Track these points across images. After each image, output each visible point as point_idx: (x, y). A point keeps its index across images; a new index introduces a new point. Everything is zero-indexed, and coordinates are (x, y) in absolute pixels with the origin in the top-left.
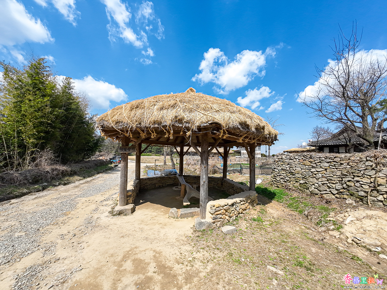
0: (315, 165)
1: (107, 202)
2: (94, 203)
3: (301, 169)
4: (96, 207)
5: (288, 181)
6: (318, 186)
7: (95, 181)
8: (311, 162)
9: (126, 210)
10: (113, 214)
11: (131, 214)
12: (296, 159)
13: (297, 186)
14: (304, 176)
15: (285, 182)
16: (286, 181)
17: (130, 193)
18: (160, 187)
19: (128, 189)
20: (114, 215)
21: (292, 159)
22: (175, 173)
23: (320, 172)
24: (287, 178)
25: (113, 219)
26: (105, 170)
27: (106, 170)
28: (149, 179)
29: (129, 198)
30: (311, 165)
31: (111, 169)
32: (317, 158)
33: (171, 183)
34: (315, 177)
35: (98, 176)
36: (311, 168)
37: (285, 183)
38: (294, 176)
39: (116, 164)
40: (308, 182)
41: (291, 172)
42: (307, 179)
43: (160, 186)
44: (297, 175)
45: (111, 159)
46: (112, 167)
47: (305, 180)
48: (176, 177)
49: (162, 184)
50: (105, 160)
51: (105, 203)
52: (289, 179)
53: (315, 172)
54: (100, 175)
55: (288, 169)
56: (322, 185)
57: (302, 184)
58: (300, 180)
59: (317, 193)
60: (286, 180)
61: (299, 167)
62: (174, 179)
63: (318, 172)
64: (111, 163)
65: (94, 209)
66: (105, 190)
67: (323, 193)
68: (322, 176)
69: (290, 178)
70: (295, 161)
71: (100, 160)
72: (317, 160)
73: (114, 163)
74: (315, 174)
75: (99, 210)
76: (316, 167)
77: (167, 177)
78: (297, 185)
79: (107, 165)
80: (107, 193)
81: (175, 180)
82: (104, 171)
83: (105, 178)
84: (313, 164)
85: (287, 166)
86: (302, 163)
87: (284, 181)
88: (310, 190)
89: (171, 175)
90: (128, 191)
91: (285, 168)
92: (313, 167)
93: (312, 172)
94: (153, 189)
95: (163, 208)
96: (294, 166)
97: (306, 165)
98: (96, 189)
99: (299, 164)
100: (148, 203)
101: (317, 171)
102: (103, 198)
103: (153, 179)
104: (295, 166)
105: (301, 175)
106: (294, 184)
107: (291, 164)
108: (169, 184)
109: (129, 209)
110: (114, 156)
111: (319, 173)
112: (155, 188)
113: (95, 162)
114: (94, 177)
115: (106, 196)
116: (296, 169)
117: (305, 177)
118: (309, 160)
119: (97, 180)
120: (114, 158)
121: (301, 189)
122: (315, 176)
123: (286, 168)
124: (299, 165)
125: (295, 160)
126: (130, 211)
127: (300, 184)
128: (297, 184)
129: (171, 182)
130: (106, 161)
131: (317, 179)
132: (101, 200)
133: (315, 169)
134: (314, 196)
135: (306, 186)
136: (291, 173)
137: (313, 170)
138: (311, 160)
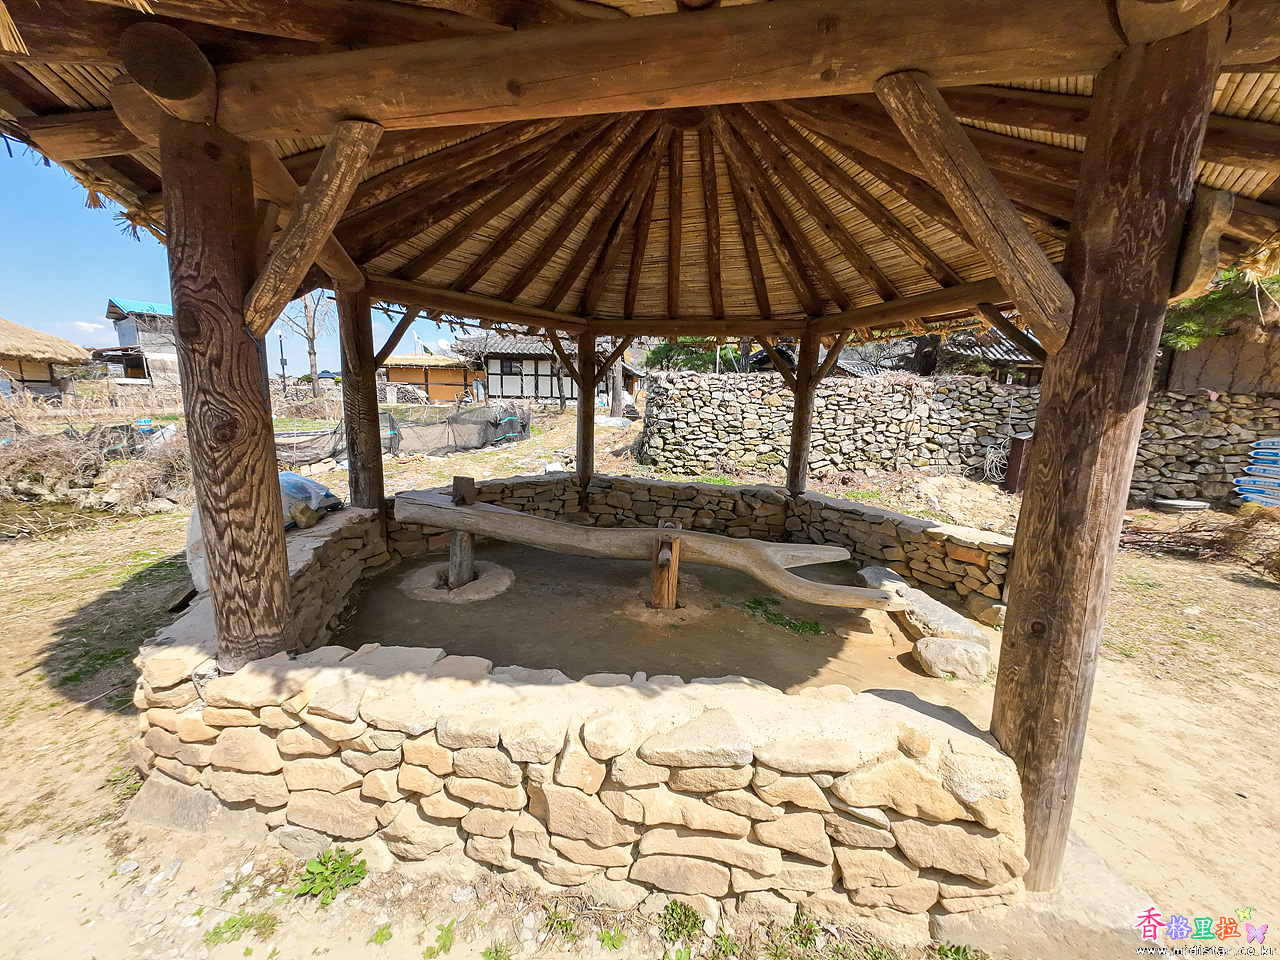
5: (723, 453)
8: (785, 398)
12: (742, 390)
14: (766, 433)
15: (715, 455)
21: (730, 391)
24: (719, 445)
30: (784, 406)
36: (785, 413)
38: (739, 437)
41: (730, 426)
42: (777, 439)
44: (747, 433)
47: (771, 442)
55: (721, 418)
57: (764, 453)
58: (756, 446)
60: (717, 449)
61: (752, 411)
70: (740, 396)
78: (752, 459)
81: (364, 546)
84: (788, 403)
85: (718, 412)
86: (760, 401)
87: (709, 455)
91: (713, 417)
92: (789, 409)
93: (788, 422)
96: (739, 409)
97: (772, 406)
99: (754, 403)
104: (742, 410)
105: (757, 432)
106: (741, 457)
107: (730, 404)
108: (347, 583)
116: (743, 418)
117: (770, 435)
118: (781, 393)
123: (716, 416)
124: (752, 406)
125: (740, 393)
127: (761, 454)
129: (351, 567)
136: (731, 430)
137: (790, 417)
138: (785, 392)
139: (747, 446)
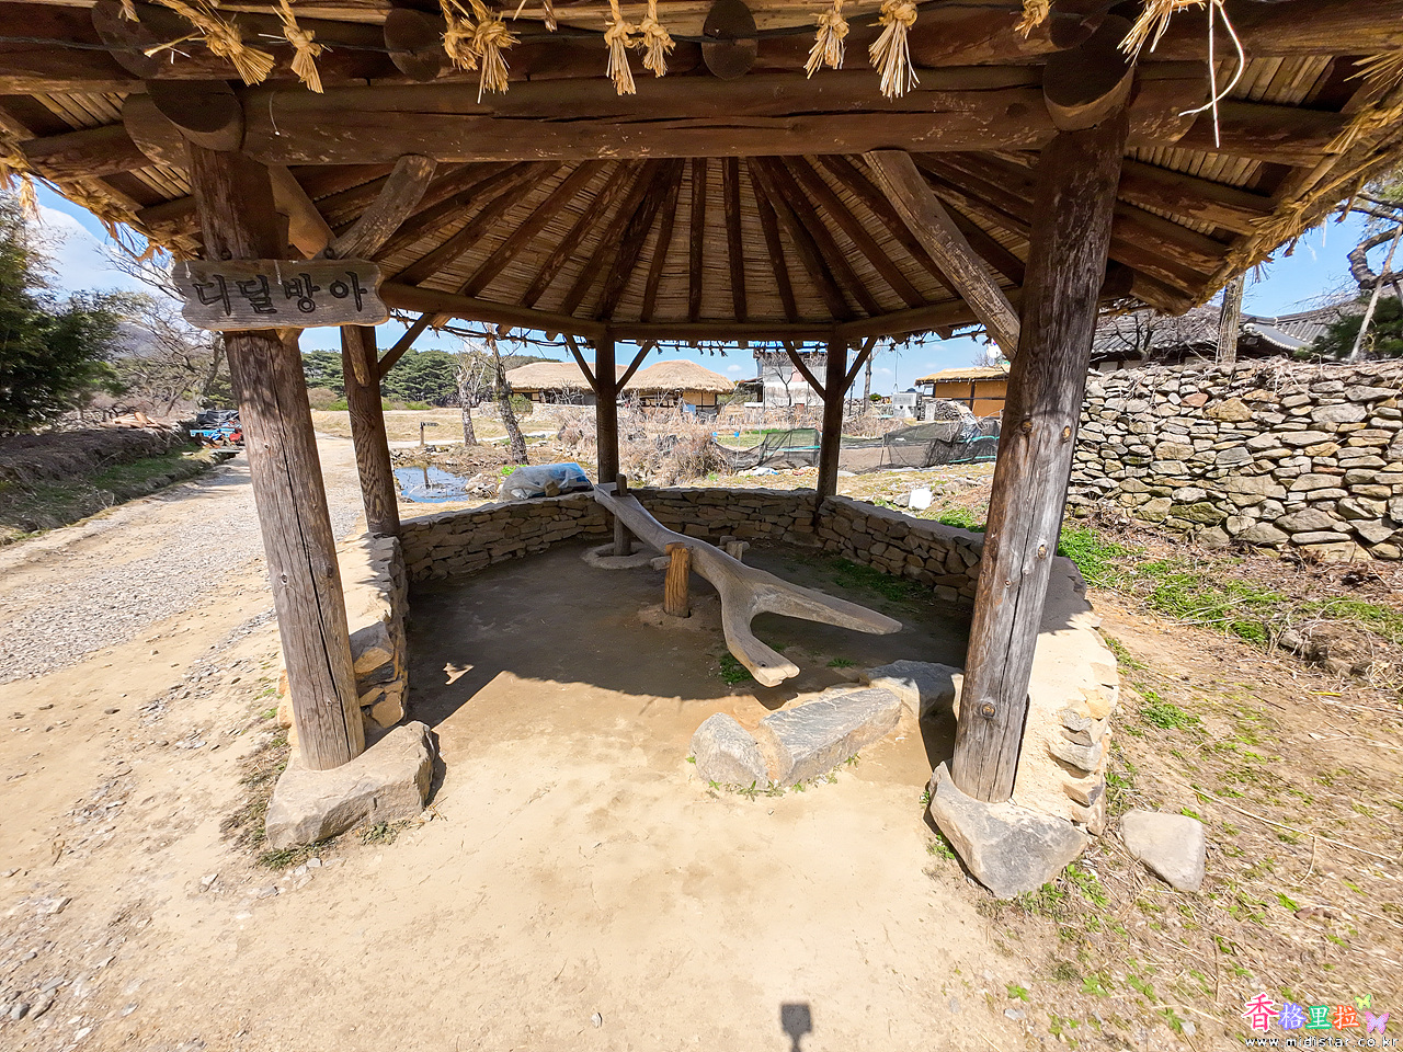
0: (1277, 418)
1: (202, 710)
2: (91, 731)
3: (1192, 439)
4: (110, 770)
5: (1109, 494)
6: (1283, 510)
7: (103, 548)
8: (1259, 404)
9: (376, 797)
10: (267, 846)
11: (426, 815)
12: (1165, 394)
13: (1158, 514)
14: (1201, 467)
15: (1095, 496)
16: (1099, 491)
17: (378, 657)
18: (515, 561)
19: (354, 626)
20: (281, 860)
21: (1141, 396)
22: (579, 479)
23: (1303, 447)
24: (1104, 482)
25: (280, 907)
26: (162, 478)
27: (173, 479)
28: (450, 522)
29: (375, 692)
30: (1253, 420)
31: (200, 472)
32: (1299, 382)
33: (568, 534)
34: (1271, 472)
35: (122, 513)
36: (1250, 433)
37: (1093, 503)
38: (1143, 472)
39: (225, 450)
40: (1227, 493)
41: (1130, 453)
42: (1223, 480)
43: (514, 553)
44: (1162, 467)
45: (187, 426)
46: (207, 465)
47: (1208, 484)
48: (588, 503)
49: (522, 545)
50: (151, 431)
51: (182, 717)
52: (1116, 484)
53: (1274, 447)
54: (137, 507)
55: (1115, 440)
56: (1304, 505)
57: (1188, 503)
58: (1174, 488)
59: (1271, 540)
60: (1100, 487)
61: (1178, 429)
62: (579, 514)
63: (1294, 447)
64: (197, 443)
65: (89, 791)
66: (177, 604)
67: (1306, 541)
68: (1314, 465)
69: (1119, 479)
70: (1159, 404)
71: (122, 430)
72: (1298, 393)
73: (211, 442)
74: (1275, 461)
75: (135, 802)
76: (1284, 426)
77: (542, 506)
78: (1161, 509)
79: (174, 456)
80: (195, 624)
81: (583, 516)
82: (158, 486)
83: (170, 525)
84: (1263, 415)
85: (1111, 430)
86: (1199, 412)
87: (1085, 495)
88: (1234, 529)
89: (562, 493)
90: (358, 645)
91: (1101, 438)
92: (1263, 427)
93: (1253, 450)
94: (479, 573)
95: (623, 711)
96: (1153, 426)
97: (1224, 420)
98: (109, 602)
99: (1186, 416)
100: (505, 679)
101: (1286, 445)
102: (159, 676)
103: (476, 519)
104: (1158, 428)
105: (1183, 465)
106: (1143, 504)
107: (1137, 417)
108: (556, 536)
109: (403, 786)
110: (203, 411)
111: (1299, 451)
112: (491, 570)
113: (93, 443)
114: (91, 525)
115: (188, 652)
116: (1158, 441)
117: (1209, 475)
118: (1248, 397)
119: (120, 541)
120: (202, 422)
121: (1182, 524)
122: (1271, 466)
123: (1107, 436)
124: (1181, 421)
125: (1159, 398)
126: (415, 795)
127: (1180, 502)
128: (1162, 506)
129: (566, 527)
130: (164, 436)
131: (1285, 483)
132: (150, 695)
133: (1280, 435)
134: (1253, 553)
135: (1211, 512)
136: (1133, 459)
137: (1259, 441)
138: (1261, 394)
139: (1156, 488)
